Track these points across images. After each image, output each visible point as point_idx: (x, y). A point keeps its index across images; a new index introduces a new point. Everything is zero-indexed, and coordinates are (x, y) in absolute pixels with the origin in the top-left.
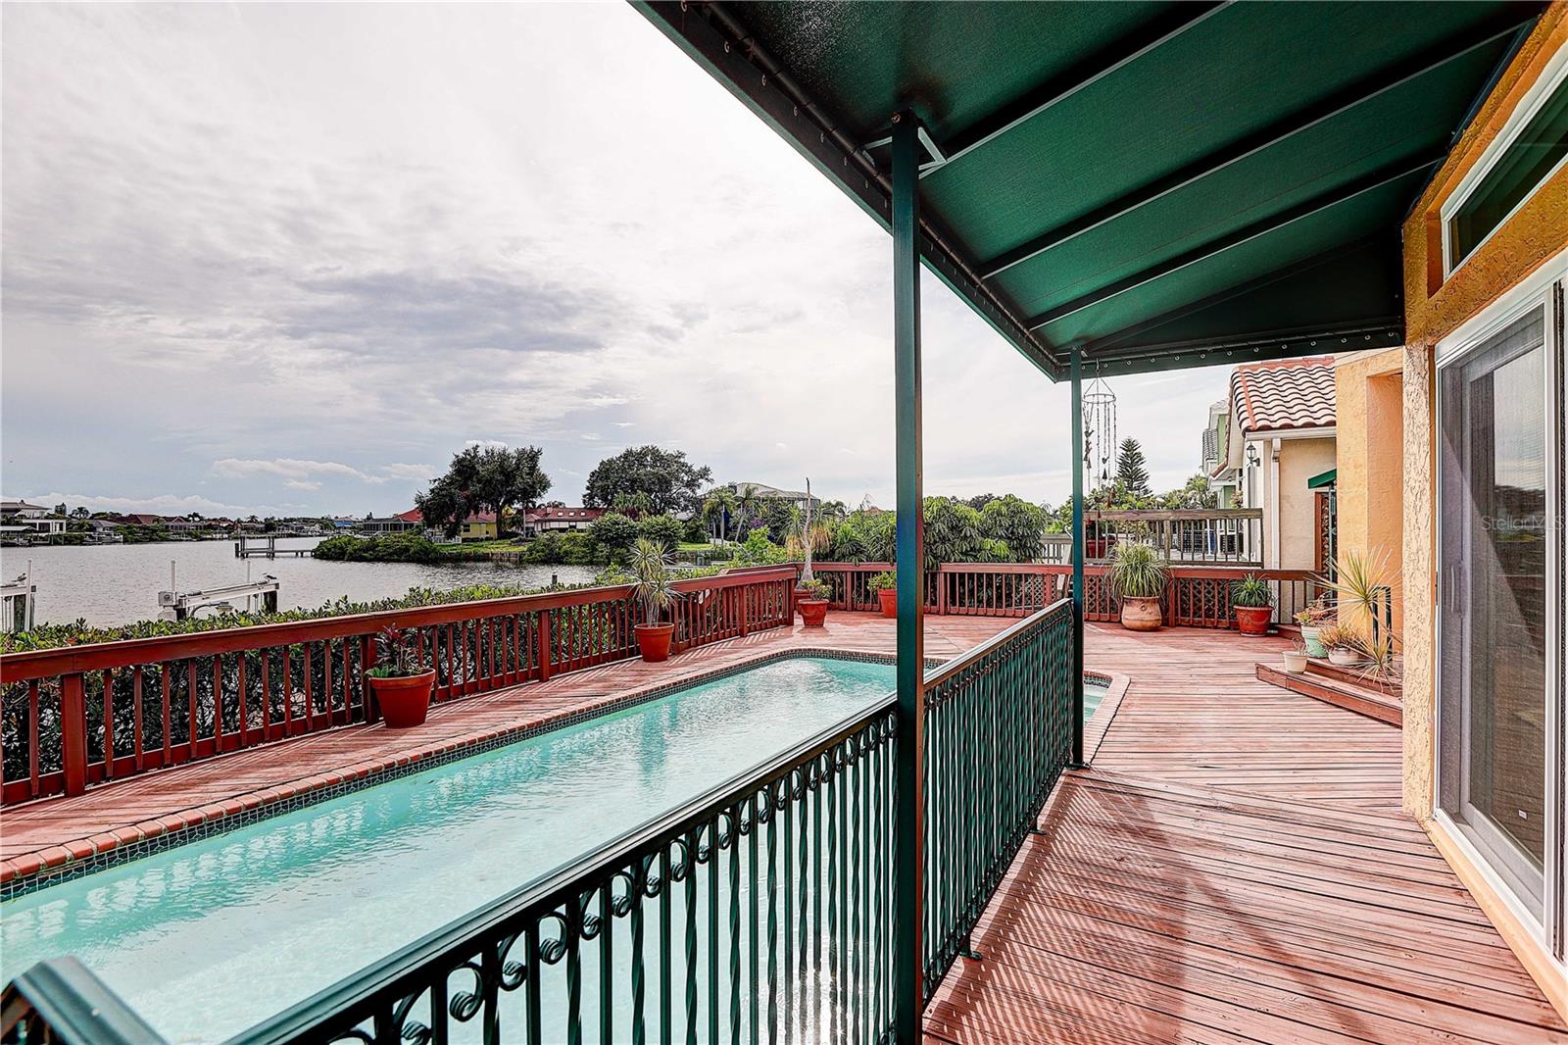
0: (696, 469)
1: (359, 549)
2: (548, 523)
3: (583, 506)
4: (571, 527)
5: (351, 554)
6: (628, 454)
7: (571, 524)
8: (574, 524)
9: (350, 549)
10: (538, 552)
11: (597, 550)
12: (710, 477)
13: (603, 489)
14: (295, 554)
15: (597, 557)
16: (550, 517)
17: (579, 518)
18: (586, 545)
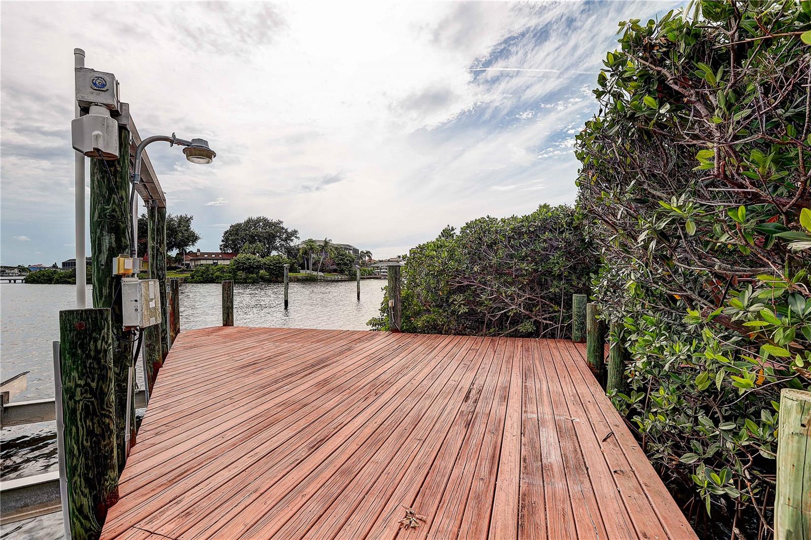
0: (289, 231)
1: (64, 277)
2: (199, 261)
3: (220, 252)
4: (214, 263)
5: (57, 280)
6: (249, 221)
7: (214, 261)
8: (216, 261)
9: (56, 276)
10: (197, 277)
11: (237, 275)
12: (298, 236)
13: (233, 241)
14: (8, 281)
15: (238, 279)
16: (199, 257)
17: (218, 258)
18: (230, 273)
